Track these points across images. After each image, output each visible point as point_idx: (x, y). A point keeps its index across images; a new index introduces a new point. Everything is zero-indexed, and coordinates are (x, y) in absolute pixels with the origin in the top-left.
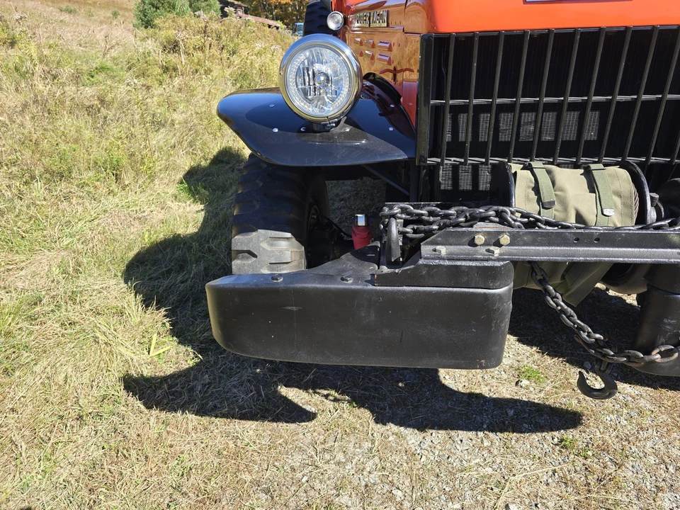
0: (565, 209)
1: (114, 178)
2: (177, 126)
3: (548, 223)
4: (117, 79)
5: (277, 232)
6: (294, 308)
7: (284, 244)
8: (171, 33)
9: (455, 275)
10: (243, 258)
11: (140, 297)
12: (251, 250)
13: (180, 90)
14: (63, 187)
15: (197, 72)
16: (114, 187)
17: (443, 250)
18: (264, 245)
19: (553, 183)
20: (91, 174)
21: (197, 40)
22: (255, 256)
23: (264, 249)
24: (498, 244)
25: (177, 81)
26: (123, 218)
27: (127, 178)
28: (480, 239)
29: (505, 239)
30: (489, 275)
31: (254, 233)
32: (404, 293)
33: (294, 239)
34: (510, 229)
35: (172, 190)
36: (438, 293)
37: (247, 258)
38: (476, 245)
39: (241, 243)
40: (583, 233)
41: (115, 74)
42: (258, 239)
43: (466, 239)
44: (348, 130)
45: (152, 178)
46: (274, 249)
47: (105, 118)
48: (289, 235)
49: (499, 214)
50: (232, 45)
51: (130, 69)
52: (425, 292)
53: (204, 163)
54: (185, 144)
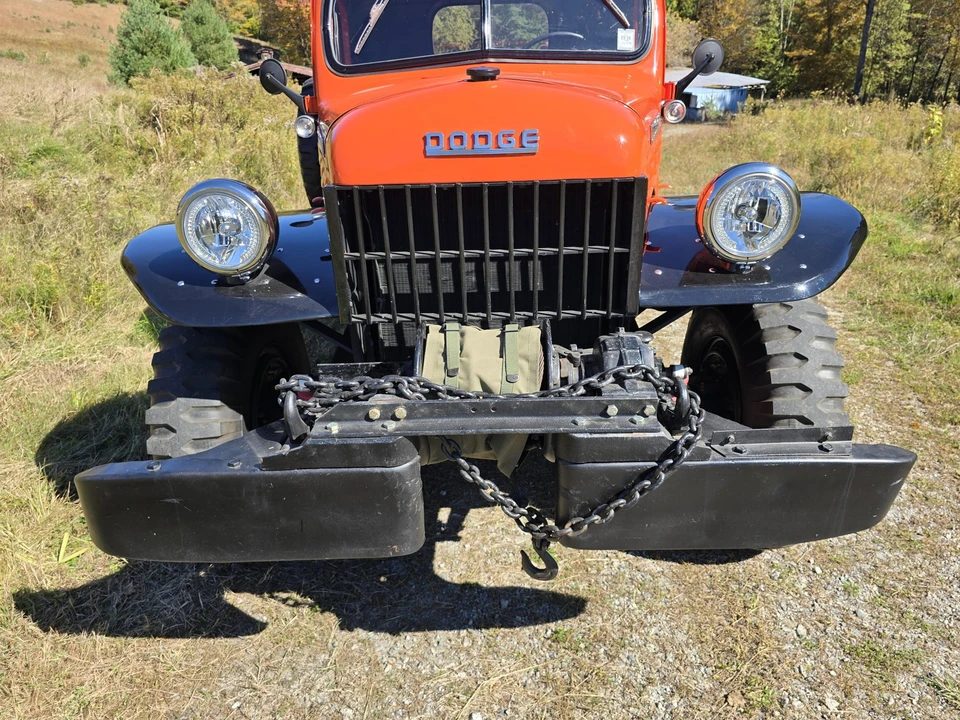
0: (468, 378)
1: (43, 314)
3: (450, 392)
4: (68, 166)
5: (202, 400)
6: (175, 501)
7: (214, 415)
9: (345, 452)
10: (160, 433)
11: (52, 484)
12: (169, 424)
13: (158, 181)
15: (183, 155)
16: (45, 326)
17: (335, 428)
18: (186, 417)
19: (461, 349)
20: (10, 310)
21: (182, 111)
22: (174, 431)
23: (185, 422)
24: (394, 418)
25: (154, 169)
26: (51, 372)
27: (65, 314)
28: (375, 413)
29: (401, 412)
30: (384, 451)
31: (173, 403)
32: (296, 477)
33: (226, 408)
34: (406, 401)
35: (129, 328)
36: (332, 474)
37: (166, 433)
38: (372, 420)
39: (157, 416)
40: (488, 403)
41: (66, 158)
42: (178, 409)
43: (361, 414)
44: (267, 283)
45: (101, 311)
46: (198, 421)
47: (41, 226)
48: (217, 403)
49: (396, 385)
50: (240, 115)
51: (90, 148)
52: (318, 475)
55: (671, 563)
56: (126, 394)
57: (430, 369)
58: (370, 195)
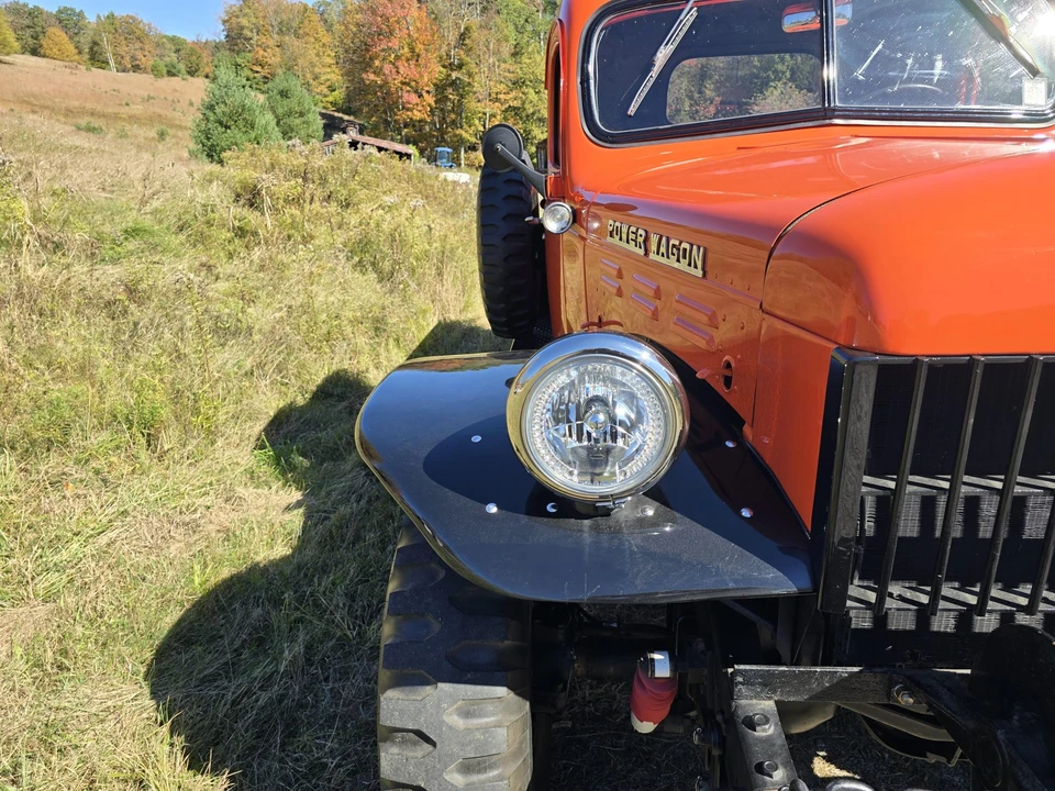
1: (143, 441)
2: (256, 337)
4: (159, 248)
5: (479, 688)
8: (251, 175)
12: (424, 731)
13: (262, 268)
14: (50, 464)
15: (289, 237)
16: (144, 455)
18: (452, 718)
20: (105, 435)
21: (290, 187)
22: (434, 744)
23: (451, 728)
25: (257, 253)
26: (156, 525)
27: (168, 440)
35: (247, 457)
39: (402, 712)
41: (157, 240)
42: (439, 706)
45: (211, 434)
46: (471, 723)
47: (136, 324)
50: (345, 192)
51: (181, 229)
53: (300, 401)
54: (270, 368)
56: (258, 564)
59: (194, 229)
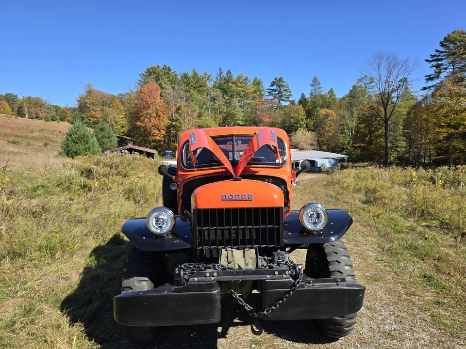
0: (234, 264)
1: (50, 255)
2: (89, 223)
3: (229, 268)
4: (51, 193)
5: (140, 277)
6: (146, 304)
7: (144, 283)
8: (88, 165)
9: (199, 287)
10: (126, 290)
12: (130, 286)
13: (91, 200)
14: (20, 262)
15: (103, 189)
16: (50, 260)
17: (196, 279)
18: (136, 284)
19: (232, 255)
20: (37, 253)
22: (131, 289)
23: (136, 286)
24: (213, 276)
25: (90, 195)
27: (58, 255)
28: (208, 275)
29: (215, 274)
30: (210, 286)
31: (132, 279)
32: (184, 295)
33: (149, 281)
34: (216, 271)
36: (195, 294)
37: (128, 290)
38: (206, 277)
39: (126, 283)
40: (240, 271)
41: (50, 190)
42: (134, 281)
43: (203, 275)
44: (171, 237)
45: (72, 255)
46: (140, 285)
47: (46, 219)
48: (147, 279)
49: (214, 266)
50: (125, 171)
51: (59, 185)
52: (190, 294)
53: (102, 244)
54: (93, 233)
55: (305, 344)
57: (223, 261)
58: (206, 211)
59: (65, 185)
